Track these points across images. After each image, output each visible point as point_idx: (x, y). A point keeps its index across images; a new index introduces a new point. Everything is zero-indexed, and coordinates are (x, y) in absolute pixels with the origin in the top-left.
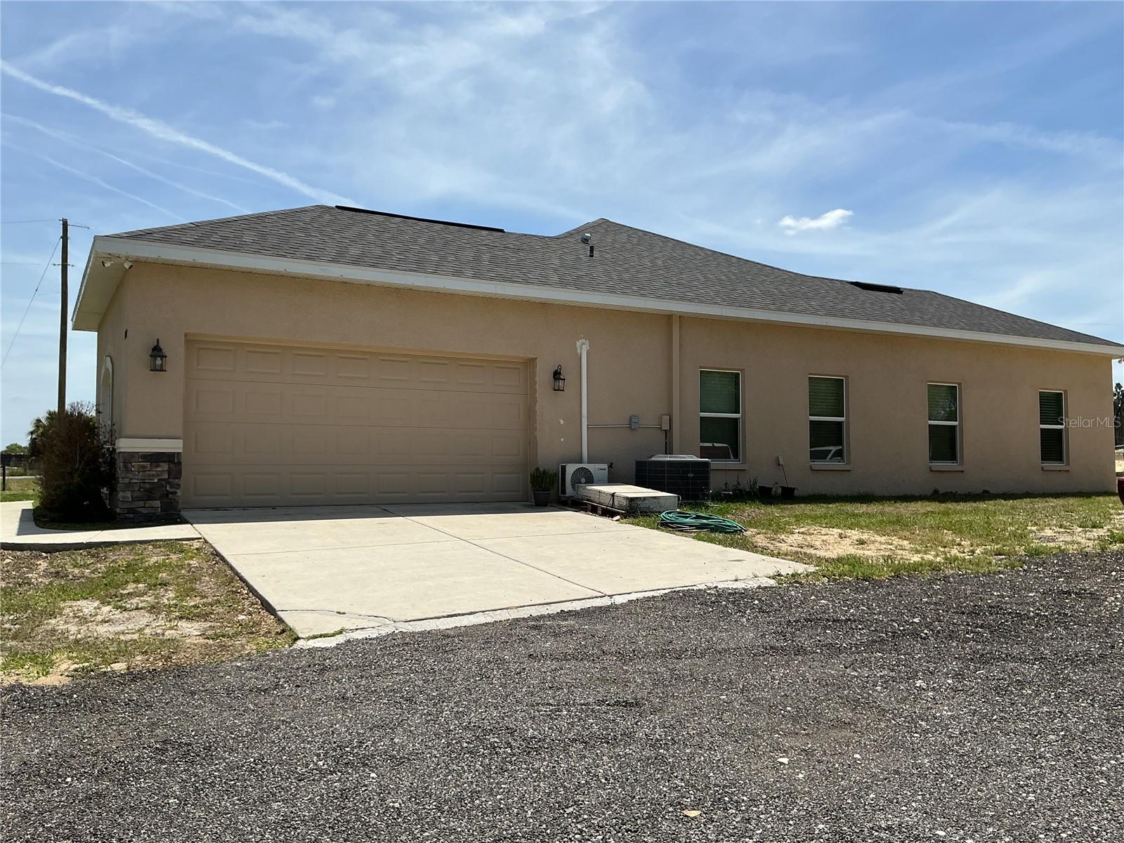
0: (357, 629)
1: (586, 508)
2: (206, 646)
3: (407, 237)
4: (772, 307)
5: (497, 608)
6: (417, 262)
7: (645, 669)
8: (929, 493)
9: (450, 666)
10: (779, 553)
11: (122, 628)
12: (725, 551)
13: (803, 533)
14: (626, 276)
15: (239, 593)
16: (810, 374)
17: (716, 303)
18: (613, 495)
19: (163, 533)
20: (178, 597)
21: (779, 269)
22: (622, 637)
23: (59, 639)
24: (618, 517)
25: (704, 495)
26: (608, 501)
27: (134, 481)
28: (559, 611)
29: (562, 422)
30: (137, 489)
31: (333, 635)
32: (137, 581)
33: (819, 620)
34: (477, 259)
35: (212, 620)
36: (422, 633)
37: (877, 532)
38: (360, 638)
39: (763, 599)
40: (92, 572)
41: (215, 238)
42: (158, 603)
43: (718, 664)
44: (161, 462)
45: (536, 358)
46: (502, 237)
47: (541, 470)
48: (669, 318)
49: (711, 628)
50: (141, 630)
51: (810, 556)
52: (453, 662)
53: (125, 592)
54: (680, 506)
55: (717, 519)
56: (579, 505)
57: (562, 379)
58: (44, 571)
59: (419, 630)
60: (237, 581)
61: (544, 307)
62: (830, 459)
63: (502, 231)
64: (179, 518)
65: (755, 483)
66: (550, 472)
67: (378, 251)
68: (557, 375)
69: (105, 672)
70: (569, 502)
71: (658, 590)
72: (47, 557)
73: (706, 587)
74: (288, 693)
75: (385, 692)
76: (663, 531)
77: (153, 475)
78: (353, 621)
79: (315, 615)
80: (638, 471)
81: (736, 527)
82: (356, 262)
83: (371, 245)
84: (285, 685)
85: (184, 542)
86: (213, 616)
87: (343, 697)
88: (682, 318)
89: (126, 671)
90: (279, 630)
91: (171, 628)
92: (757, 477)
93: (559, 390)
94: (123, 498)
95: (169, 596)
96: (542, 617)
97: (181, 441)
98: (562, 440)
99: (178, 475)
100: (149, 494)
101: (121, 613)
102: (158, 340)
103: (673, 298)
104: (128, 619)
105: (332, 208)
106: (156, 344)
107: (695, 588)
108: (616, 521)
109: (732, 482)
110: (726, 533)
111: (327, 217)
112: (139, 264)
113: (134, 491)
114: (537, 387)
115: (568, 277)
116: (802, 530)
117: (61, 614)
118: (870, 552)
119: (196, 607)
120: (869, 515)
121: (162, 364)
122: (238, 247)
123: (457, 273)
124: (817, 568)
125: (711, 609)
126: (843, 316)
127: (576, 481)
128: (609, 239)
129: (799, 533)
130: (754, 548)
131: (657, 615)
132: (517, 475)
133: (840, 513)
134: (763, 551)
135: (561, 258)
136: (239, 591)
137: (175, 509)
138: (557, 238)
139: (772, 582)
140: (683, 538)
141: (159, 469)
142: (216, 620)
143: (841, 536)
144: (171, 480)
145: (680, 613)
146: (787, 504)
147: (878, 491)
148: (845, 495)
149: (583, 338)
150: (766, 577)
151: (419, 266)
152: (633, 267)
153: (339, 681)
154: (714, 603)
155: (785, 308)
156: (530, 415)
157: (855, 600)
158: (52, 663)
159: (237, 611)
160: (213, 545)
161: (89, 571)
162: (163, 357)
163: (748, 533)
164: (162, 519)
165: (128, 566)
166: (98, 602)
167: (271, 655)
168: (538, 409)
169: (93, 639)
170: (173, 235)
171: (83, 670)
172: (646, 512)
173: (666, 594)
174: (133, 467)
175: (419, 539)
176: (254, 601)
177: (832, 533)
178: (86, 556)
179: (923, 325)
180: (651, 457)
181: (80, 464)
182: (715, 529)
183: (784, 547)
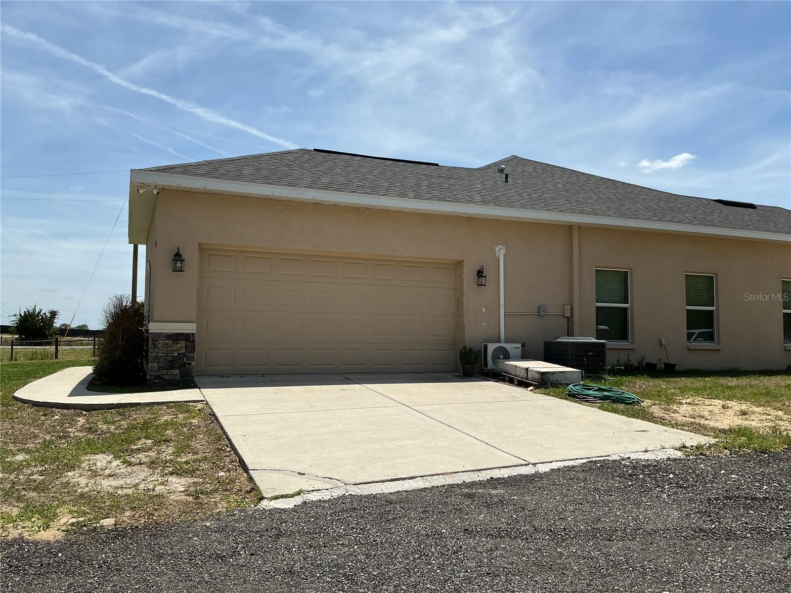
0: (313, 491)
1: (505, 379)
2: (187, 503)
3: (365, 170)
4: (655, 218)
5: (434, 473)
6: (372, 187)
7: (579, 553)
8: (784, 367)
9: (391, 539)
10: (677, 424)
11: (121, 482)
12: (628, 421)
13: (689, 404)
14: (534, 196)
15: (223, 450)
16: (686, 272)
17: (609, 216)
18: (527, 369)
19: (176, 396)
20: (175, 453)
21: (656, 190)
22: (551, 511)
23: (69, 492)
24: (532, 388)
25: (604, 370)
26: (522, 374)
27: (160, 355)
28: (489, 478)
29: (484, 310)
30: (162, 360)
31: (292, 496)
32: (147, 438)
33: (738, 497)
34: (418, 185)
35: (197, 476)
36: (367, 497)
37: (753, 404)
38: (315, 499)
39: (677, 472)
40: (116, 429)
41: (222, 171)
42: (157, 458)
43: (651, 549)
44: (180, 340)
45: (464, 260)
46: (438, 169)
47: (468, 348)
48: (570, 228)
49: (635, 504)
50: (136, 486)
51: (705, 427)
52: (394, 533)
53: (135, 447)
54: (582, 378)
55: (617, 391)
56: (499, 376)
57: (484, 277)
58: (81, 427)
59: (366, 493)
60: (224, 439)
61: (470, 220)
62: (695, 340)
63: (437, 165)
64: (193, 383)
65: (644, 359)
66: (475, 350)
67: (343, 180)
68: (480, 273)
69: (95, 528)
70: (490, 374)
71: (577, 459)
72: (86, 415)
73: (619, 458)
74: (241, 561)
75: (329, 566)
76: (571, 401)
77: (174, 351)
78: (311, 482)
79: (280, 475)
80: (545, 349)
81: (634, 399)
82: (326, 187)
83: (338, 176)
84: (241, 553)
85: (190, 404)
86: (198, 472)
87: (290, 572)
88: (581, 228)
89: (113, 527)
90: (248, 489)
91: (162, 484)
92: (644, 356)
93: (481, 285)
94: (151, 367)
95: (168, 452)
96: (473, 484)
97: (195, 324)
98: (484, 324)
99: (193, 350)
100: (171, 364)
101: (126, 467)
102: (178, 248)
103: (573, 212)
104: (130, 474)
105: (311, 151)
106: (177, 251)
107: (610, 458)
108: (530, 391)
109: (623, 358)
110: (627, 404)
111: (307, 157)
112: (164, 192)
113: (160, 362)
114: (464, 283)
115: (489, 197)
116: (688, 401)
117: (79, 467)
118: (754, 423)
119: (187, 463)
120: (743, 388)
121: (181, 266)
122: (238, 177)
123: (403, 195)
124: (717, 440)
125: (630, 483)
126: (714, 226)
127: (495, 357)
128: (519, 170)
129: (686, 403)
130: (652, 419)
131: (580, 487)
132: (448, 352)
133: (716, 385)
134: (662, 421)
135: (482, 184)
136: (224, 449)
137: (190, 375)
138: (480, 169)
139: (679, 454)
140: (590, 408)
141: (179, 346)
142: (199, 476)
143: (724, 407)
144: (187, 354)
145: (602, 486)
146: (670, 377)
147: (743, 367)
148: (716, 370)
149: (500, 244)
150: (673, 448)
151: (374, 190)
152: (540, 189)
153: (289, 551)
154: (631, 475)
155: (665, 219)
156: (459, 305)
157: (763, 474)
158: (55, 515)
159: (219, 467)
160: (212, 407)
161: (114, 427)
162: (182, 261)
163: (644, 404)
164: (180, 384)
165: (145, 423)
166: (112, 456)
167: (237, 515)
168: (465, 300)
169: (95, 493)
170: (190, 169)
171: (78, 524)
172: (555, 384)
173: (584, 464)
174: (159, 344)
175: (373, 404)
176: (234, 459)
177: (715, 404)
178: (114, 414)
179: (778, 232)
180: (559, 338)
181: (122, 340)
182: (617, 400)
183: (680, 418)
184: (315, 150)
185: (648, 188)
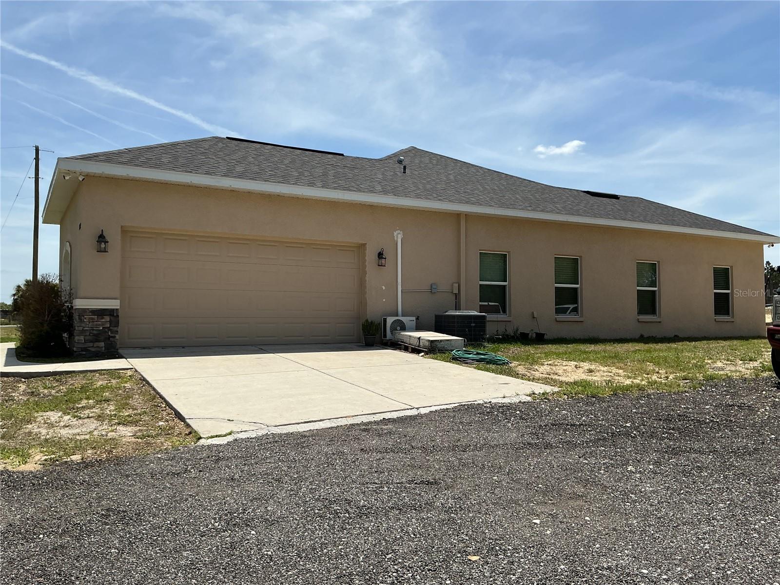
0: (241, 432)
1: (401, 348)
2: (137, 443)
3: (277, 159)
4: (530, 209)
5: (339, 417)
6: (283, 177)
7: (441, 459)
8: (637, 336)
9: (306, 457)
10: (534, 379)
11: (78, 431)
12: (496, 377)
13: (550, 365)
14: (428, 186)
16: (555, 255)
17: (490, 206)
18: (419, 338)
19: (106, 365)
20: (117, 409)
22: (426, 436)
23: (34, 439)
24: (423, 354)
25: (484, 339)
26: (415, 342)
27: (86, 329)
28: (382, 419)
29: (384, 288)
30: (88, 334)
31: (225, 436)
32: (88, 398)
33: (561, 424)
34: (325, 174)
35: (141, 425)
36: (287, 434)
37: (601, 364)
38: (244, 437)
39: (523, 410)
40: (57, 392)
41: (142, 159)
42: (103, 413)
43: (491, 455)
44: (105, 315)
45: (366, 244)
46: (343, 159)
47: (370, 321)
48: (458, 216)
49: (487, 430)
50: (91, 432)
51: (555, 381)
52: (308, 454)
53: (80, 406)
54: (465, 346)
55: (491, 355)
56: (396, 345)
57: (384, 258)
58: (23, 391)
59: (285, 432)
60: (158, 398)
61: (372, 207)
62: (569, 313)
63: (342, 155)
64: (117, 354)
65: (517, 330)
66: (376, 323)
67: (256, 169)
68: (380, 255)
69: (66, 462)
70: (389, 343)
71: (450, 404)
72: (25, 382)
73: (483, 402)
74: (193, 476)
75: (261, 475)
76: (453, 363)
77: (99, 325)
78: (239, 425)
79: (212, 421)
80: (436, 322)
81: (504, 361)
82: (241, 176)
83: (251, 165)
84: (192, 471)
85: (121, 371)
86: (141, 423)
87: (232, 479)
88: (467, 216)
89: (81, 461)
90: (187, 432)
91: (112, 431)
92: (518, 326)
93: (382, 266)
94: (78, 340)
95: (110, 409)
96: (370, 423)
97: (119, 301)
98: (384, 300)
99: (117, 324)
100: (96, 338)
101: (77, 420)
102: (102, 230)
103: (461, 202)
104: (82, 425)
105: (224, 138)
106: (101, 233)
107: (476, 403)
108: (421, 356)
109: (501, 329)
110: (497, 364)
111: (220, 145)
112: (89, 177)
113: (86, 336)
114: (367, 263)
115: (389, 188)
116: (550, 362)
117: (35, 422)
118: (596, 378)
119: (129, 416)
120: (596, 352)
121: (105, 247)
122: (158, 166)
123: (311, 184)
124: (560, 389)
125: (487, 417)
126: (579, 215)
127: (393, 329)
128: (417, 161)
129: (547, 364)
130: (516, 375)
131: (449, 421)
132: (353, 325)
133: (576, 351)
134: (523, 377)
135: (383, 174)
136: (159, 405)
137: (115, 348)
138: (381, 160)
139: (529, 399)
140: (468, 368)
141: (103, 320)
142: (143, 425)
143: (576, 367)
144: (111, 328)
145: (466, 420)
146: (539, 345)
147: (602, 336)
148: (579, 338)
149: (398, 230)
150: (525, 395)
151: (285, 179)
152: (434, 181)
153: (229, 467)
154: (489, 413)
155: (538, 209)
156: (362, 284)
157: (586, 411)
158: (29, 456)
159: (158, 419)
160: (142, 373)
161: (55, 391)
162: (106, 242)
163: (512, 365)
164: (105, 355)
165: (82, 388)
166: (61, 413)
167: (182, 450)
168: (367, 279)
169: (57, 438)
170: (113, 157)
171: (51, 460)
172: (442, 350)
173: (455, 407)
174: (85, 319)
175: (286, 369)
176: (170, 412)
177: (570, 365)
178: (52, 381)
179: (633, 221)
180: (446, 312)
181: (48, 317)
182: (490, 362)
183: (537, 375)
184: (228, 138)
185: (527, 180)
